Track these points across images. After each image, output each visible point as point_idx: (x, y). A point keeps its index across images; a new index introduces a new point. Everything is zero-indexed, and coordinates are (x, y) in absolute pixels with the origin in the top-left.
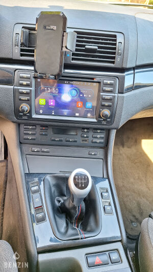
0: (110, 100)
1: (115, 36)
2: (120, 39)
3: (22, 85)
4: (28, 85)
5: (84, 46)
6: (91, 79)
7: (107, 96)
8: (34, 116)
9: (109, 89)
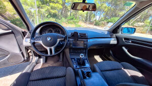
8: (73, 47)
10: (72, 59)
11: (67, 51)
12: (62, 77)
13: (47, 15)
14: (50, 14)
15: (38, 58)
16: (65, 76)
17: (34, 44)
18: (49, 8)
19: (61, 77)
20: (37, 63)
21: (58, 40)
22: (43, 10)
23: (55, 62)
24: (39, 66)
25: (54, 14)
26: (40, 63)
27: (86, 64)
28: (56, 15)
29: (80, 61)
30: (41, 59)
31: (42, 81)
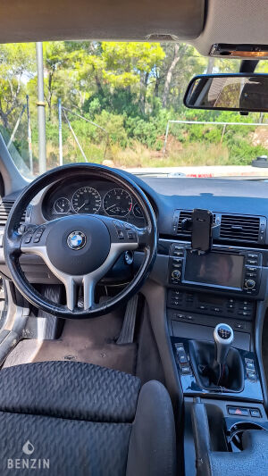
0: (254, 271)
1: (258, 219)
2: (263, 222)
3: (176, 255)
4: (181, 256)
5: (230, 226)
6: (236, 253)
7: (252, 268)
8: (184, 282)
9: (253, 262)
10: (174, 340)
11: (157, 296)
12: (118, 421)
13: (85, 96)
14: (101, 93)
15: (26, 311)
16: (130, 420)
17: (16, 255)
18: (100, 62)
19: (111, 420)
20: (22, 335)
21: (115, 247)
22: (70, 76)
23: (98, 345)
24: (28, 354)
25: (119, 90)
26: (33, 336)
27: (246, 383)
28: (130, 97)
29: (214, 357)
30: (41, 322)
31: (32, 418)
